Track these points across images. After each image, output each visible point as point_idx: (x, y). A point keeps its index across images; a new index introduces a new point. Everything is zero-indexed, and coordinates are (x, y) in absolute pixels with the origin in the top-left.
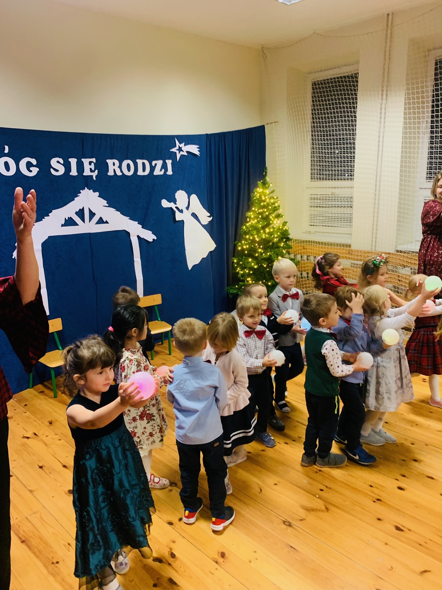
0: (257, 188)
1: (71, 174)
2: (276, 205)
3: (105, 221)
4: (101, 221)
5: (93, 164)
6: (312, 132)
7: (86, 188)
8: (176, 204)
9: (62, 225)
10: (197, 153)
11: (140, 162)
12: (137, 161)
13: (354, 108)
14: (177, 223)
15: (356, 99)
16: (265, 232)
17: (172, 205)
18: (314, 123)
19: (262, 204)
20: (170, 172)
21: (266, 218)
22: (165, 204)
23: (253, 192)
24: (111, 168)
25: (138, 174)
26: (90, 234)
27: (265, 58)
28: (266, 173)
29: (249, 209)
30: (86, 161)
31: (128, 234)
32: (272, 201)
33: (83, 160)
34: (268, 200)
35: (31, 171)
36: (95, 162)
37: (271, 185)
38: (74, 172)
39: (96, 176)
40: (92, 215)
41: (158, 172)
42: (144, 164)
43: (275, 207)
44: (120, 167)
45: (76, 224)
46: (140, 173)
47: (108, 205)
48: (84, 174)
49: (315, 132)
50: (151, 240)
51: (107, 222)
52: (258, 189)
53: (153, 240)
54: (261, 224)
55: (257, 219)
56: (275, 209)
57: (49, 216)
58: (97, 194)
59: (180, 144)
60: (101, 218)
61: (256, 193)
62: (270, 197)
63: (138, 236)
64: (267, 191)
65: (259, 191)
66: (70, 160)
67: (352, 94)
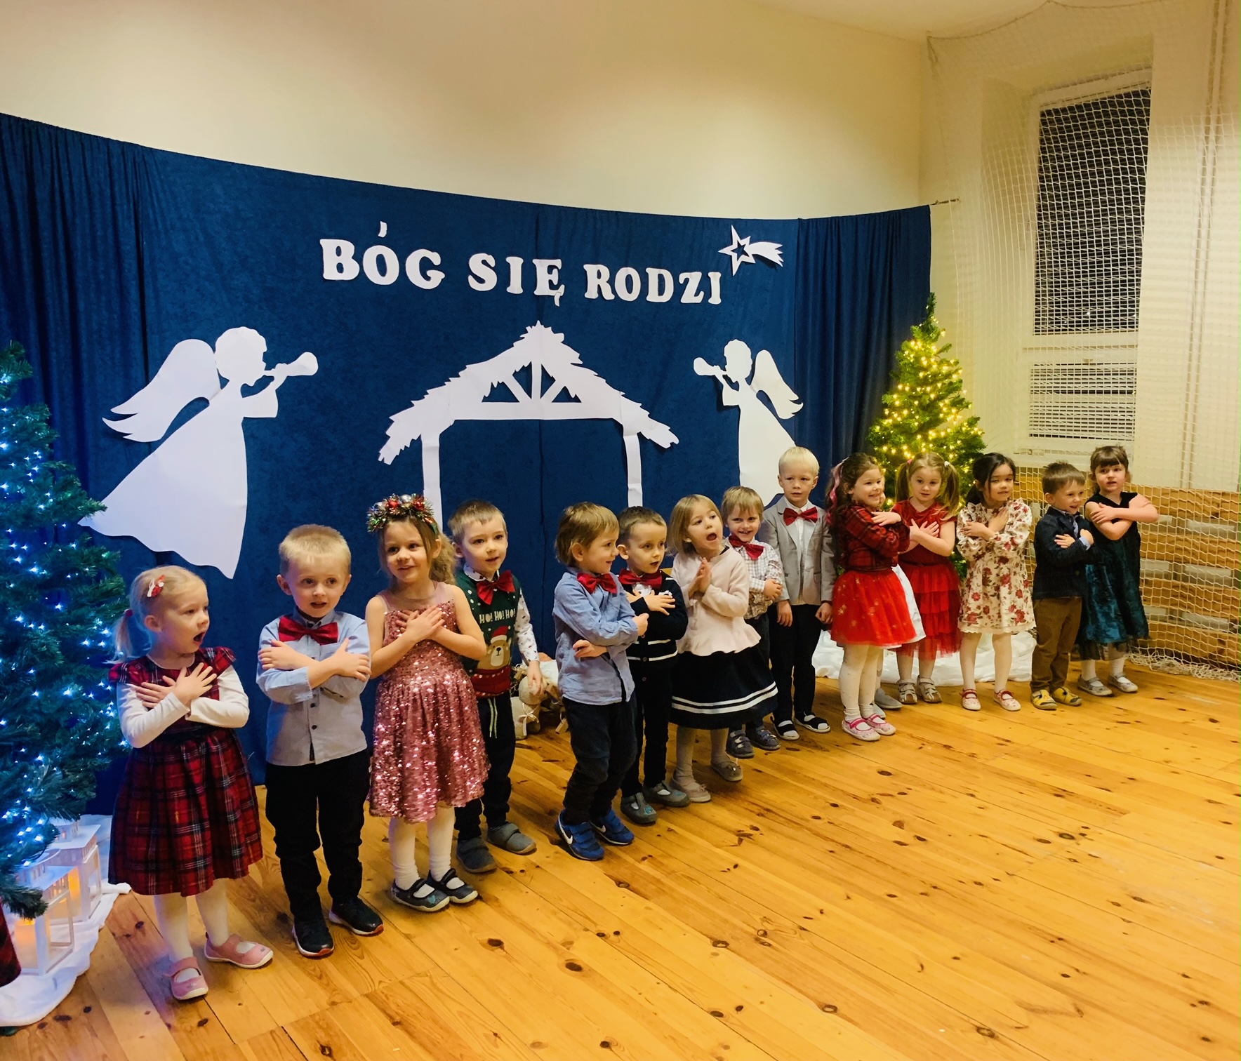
0: (910, 340)
1: (509, 290)
2: (955, 378)
3: (573, 396)
4: (564, 396)
5: (555, 271)
6: (1040, 219)
7: (538, 322)
8: (725, 370)
9: (486, 399)
10: (777, 260)
11: (653, 273)
12: (648, 270)
13: (1140, 161)
14: (725, 412)
15: (1145, 141)
16: (925, 439)
17: (716, 371)
18: (1044, 198)
19: (921, 375)
20: (715, 299)
21: (929, 408)
22: (701, 367)
23: (900, 349)
24: (592, 282)
25: (649, 299)
26: (540, 423)
27: (935, 60)
28: (932, 306)
29: (888, 387)
30: (541, 265)
31: (619, 428)
32: (945, 369)
33: (535, 261)
34: (935, 367)
35: (428, 278)
36: (560, 268)
37: (943, 333)
38: (515, 287)
39: (561, 299)
40: (548, 380)
41: (689, 297)
42: (661, 279)
43: (951, 383)
44: (611, 282)
45: (513, 399)
46: (653, 296)
47: (581, 362)
48: (537, 292)
49: (1046, 218)
50: (666, 445)
51: (577, 400)
52: (912, 343)
53: (672, 444)
54: (917, 421)
55: (909, 408)
56: (952, 388)
57: (459, 376)
58: (561, 336)
59: (741, 238)
60: (565, 389)
61: (907, 353)
62: (939, 360)
63: (640, 435)
64: (934, 348)
65: (914, 348)
66: (509, 259)
67: (1135, 132)
